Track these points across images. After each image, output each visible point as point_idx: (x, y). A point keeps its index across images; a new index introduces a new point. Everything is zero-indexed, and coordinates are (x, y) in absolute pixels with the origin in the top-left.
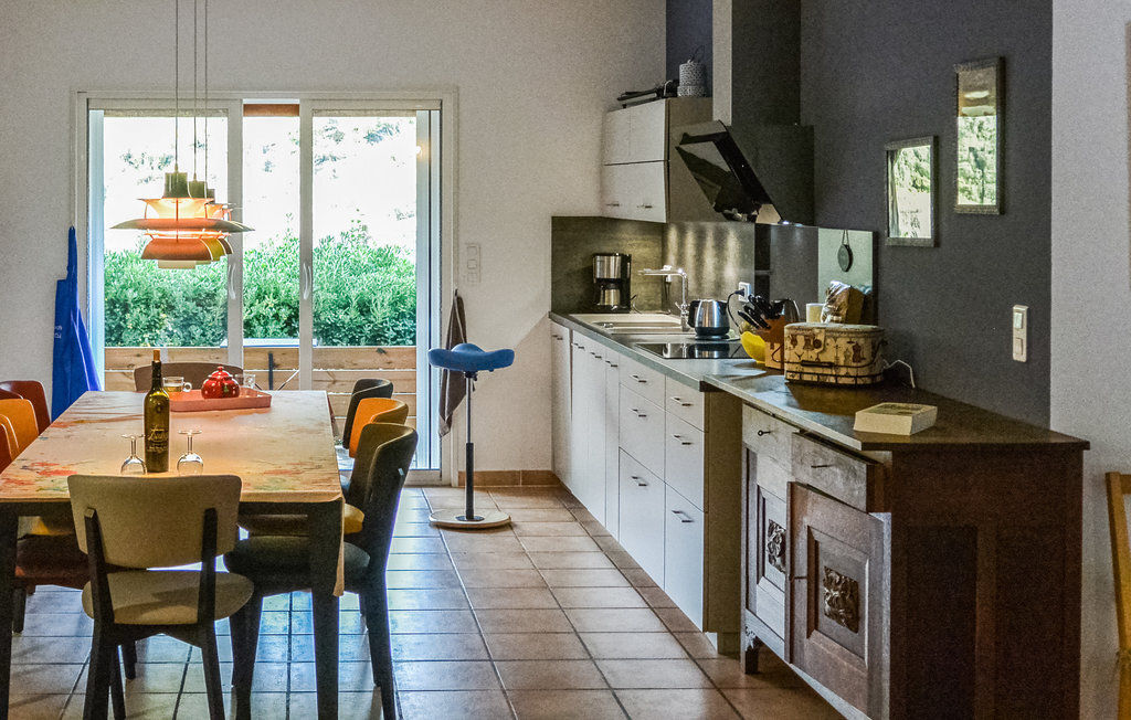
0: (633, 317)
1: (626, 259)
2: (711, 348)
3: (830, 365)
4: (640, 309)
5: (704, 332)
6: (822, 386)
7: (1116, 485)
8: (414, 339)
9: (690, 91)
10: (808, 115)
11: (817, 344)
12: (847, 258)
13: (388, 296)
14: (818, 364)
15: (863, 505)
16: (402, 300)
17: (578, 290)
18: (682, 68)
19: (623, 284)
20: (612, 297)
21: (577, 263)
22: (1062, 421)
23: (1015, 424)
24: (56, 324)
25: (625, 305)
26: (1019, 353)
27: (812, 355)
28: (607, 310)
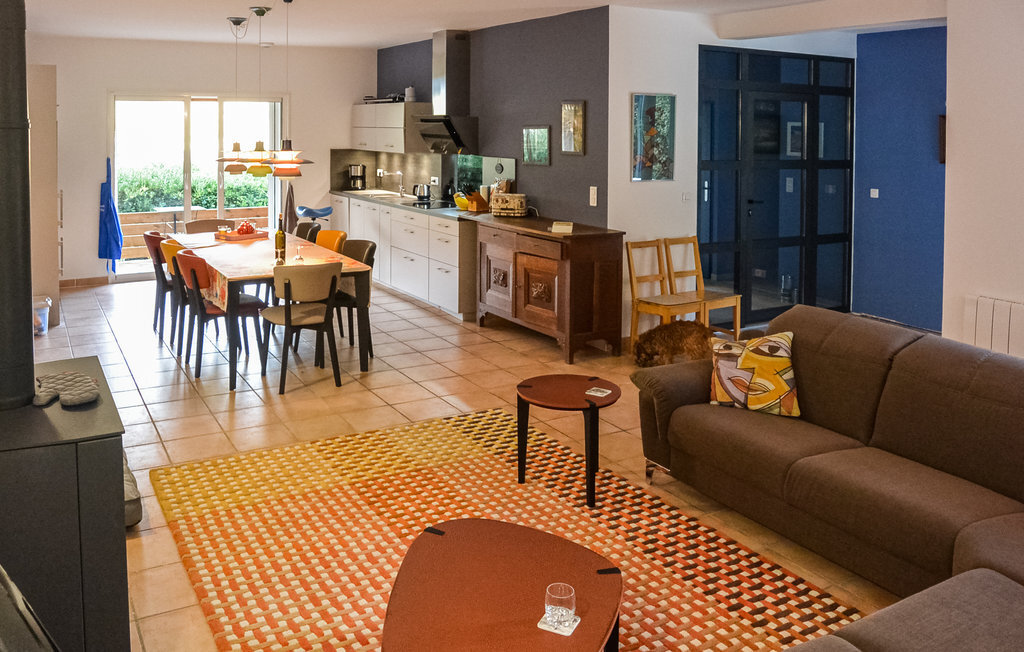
0: (366, 192)
1: (364, 167)
2: (424, 204)
3: (511, 209)
4: (371, 188)
5: (420, 198)
6: (508, 217)
7: (629, 246)
8: (216, 204)
9: (410, 99)
10: (474, 113)
11: (507, 202)
12: (500, 169)
13: (204, 185)
14: (507, 209)
15: (559, 258)
16: (209, 186)
17: (341, 182)
18: (407, 90)
19: (363, 178)
20: (359, 183)
21: (340, 169)
22: (612, 226)
23: (595, 229)
24: (101, 204)
25: (364, 187)
26: (593, 202)
27: (504, 206)
28: (357, 189)
